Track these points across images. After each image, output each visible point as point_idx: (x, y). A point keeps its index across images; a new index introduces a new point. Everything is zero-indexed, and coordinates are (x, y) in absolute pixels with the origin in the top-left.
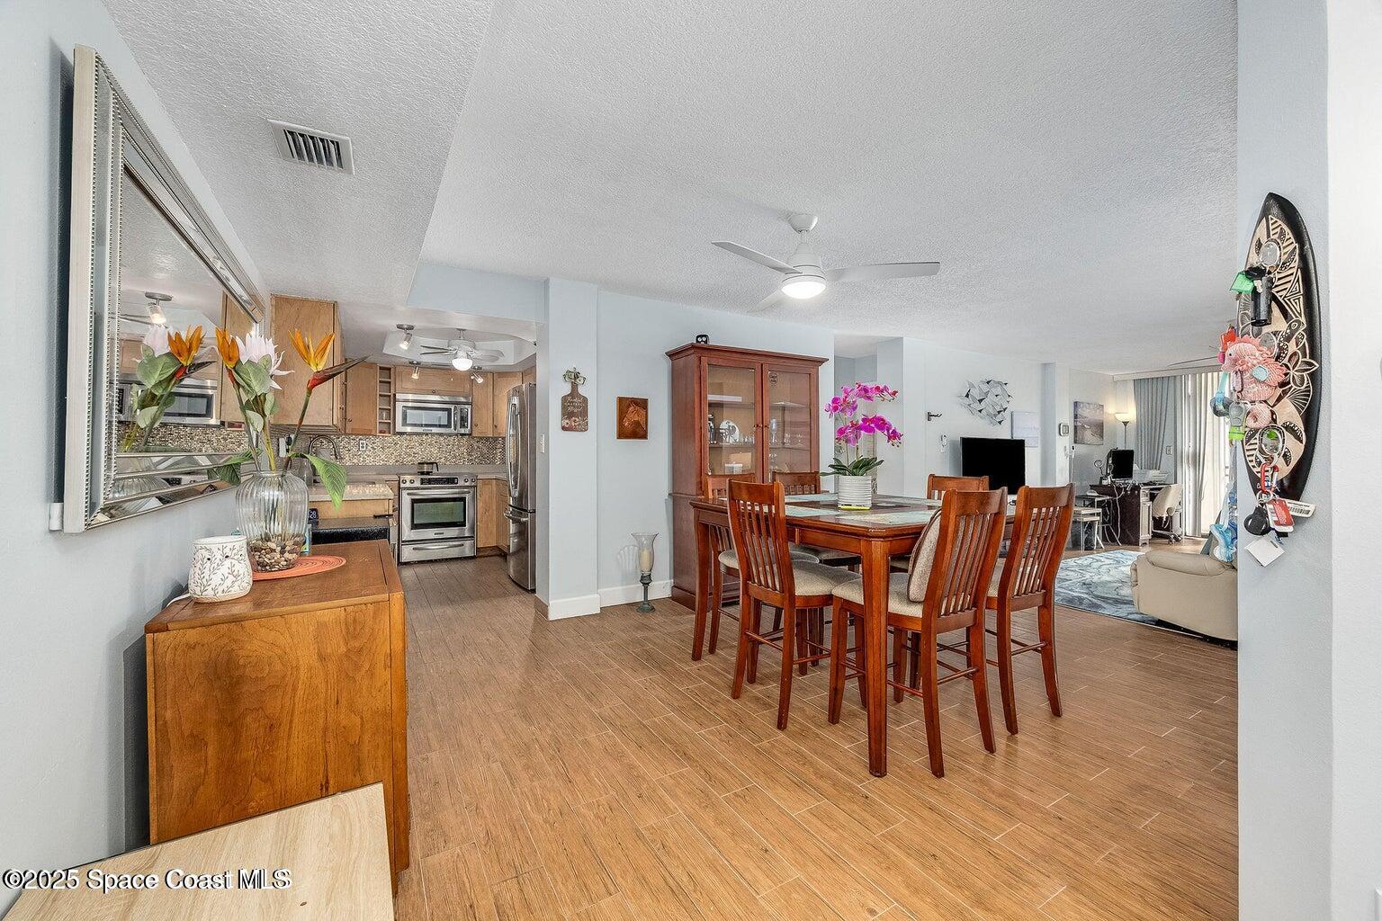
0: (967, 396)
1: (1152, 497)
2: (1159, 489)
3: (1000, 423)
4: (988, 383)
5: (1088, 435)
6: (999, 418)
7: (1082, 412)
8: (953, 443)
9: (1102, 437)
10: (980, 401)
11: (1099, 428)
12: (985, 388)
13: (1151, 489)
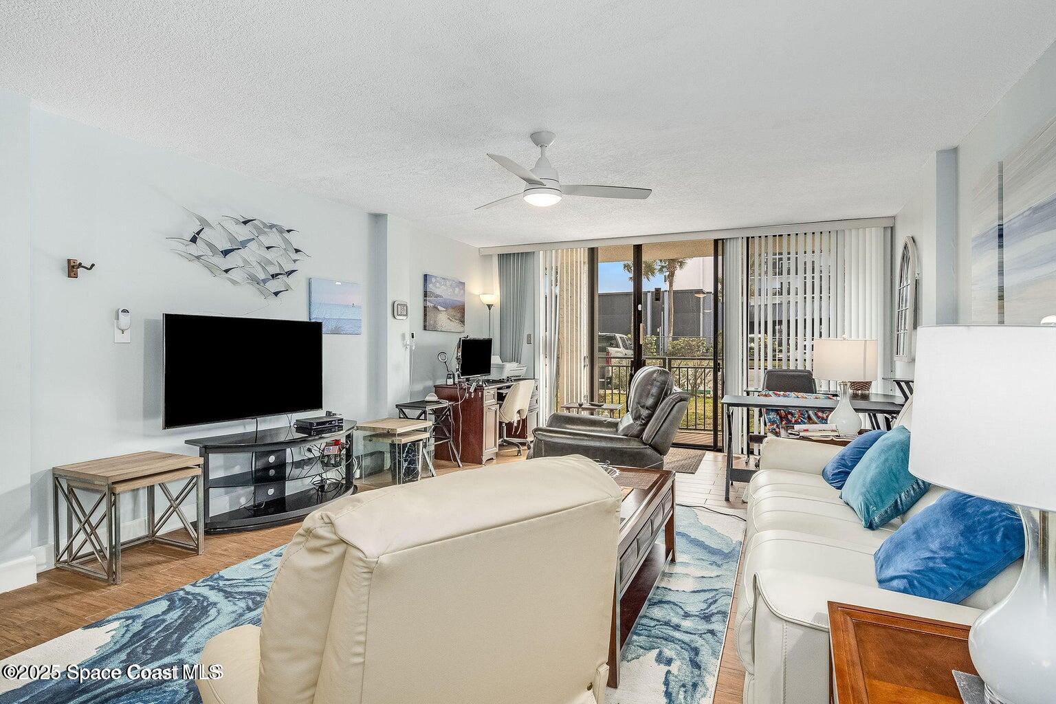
0: (194, 240)
1: (501, 398)
2: (509, 387)
3: (276, 294)
4: (245, 223)
5: (443, 319)
6: (274, 285)
7: (435, 288)
8: (149, 324)
9: (463, 322)
10: (226, 253)
11: (459, 311)
12: (243, 233)
13: (499, 389)
